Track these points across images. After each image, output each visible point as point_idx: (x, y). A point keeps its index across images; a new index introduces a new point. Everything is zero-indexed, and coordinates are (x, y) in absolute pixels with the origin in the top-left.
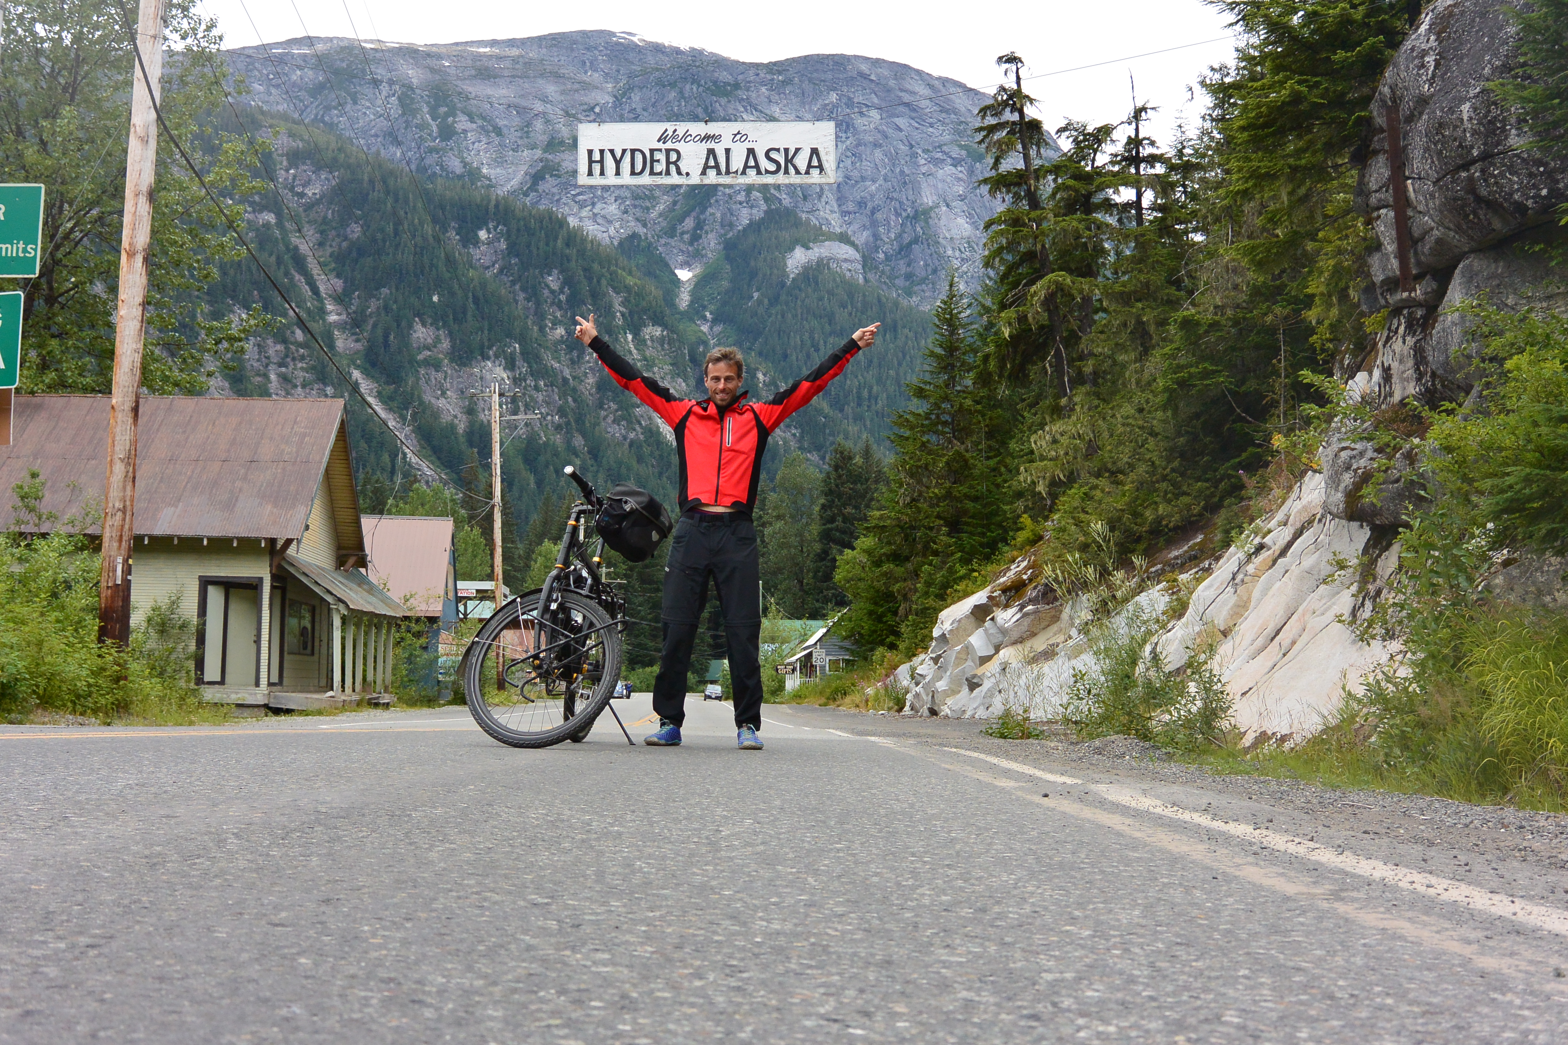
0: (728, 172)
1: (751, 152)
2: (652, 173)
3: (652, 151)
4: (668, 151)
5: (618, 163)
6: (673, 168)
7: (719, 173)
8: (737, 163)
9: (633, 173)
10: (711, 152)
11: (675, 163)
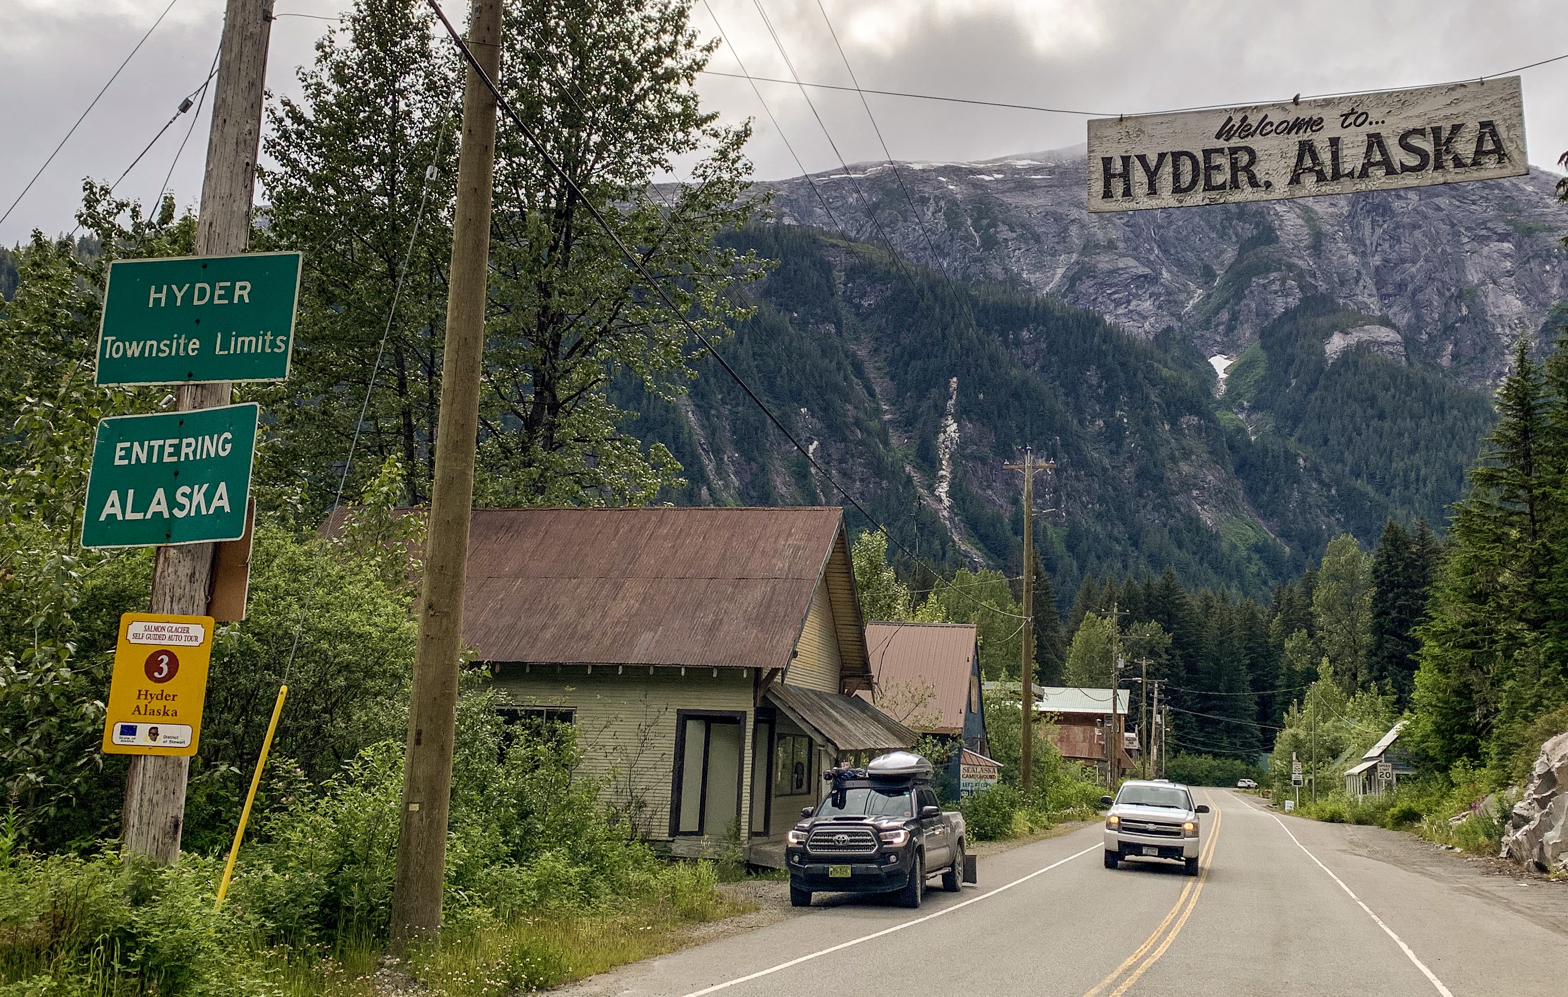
0: (1336, 176)
1: (1375, 140)
2: (1209, 187)
3: (1207, 153)
4: (1234, 151)
5: (1152, 175)
6: (1242, 177)
7: (1321, 177)
8: (1352, 159)
9: (1177, 190)
10: (1306, 148)
11: (1246, 169)
